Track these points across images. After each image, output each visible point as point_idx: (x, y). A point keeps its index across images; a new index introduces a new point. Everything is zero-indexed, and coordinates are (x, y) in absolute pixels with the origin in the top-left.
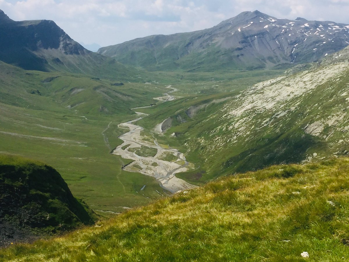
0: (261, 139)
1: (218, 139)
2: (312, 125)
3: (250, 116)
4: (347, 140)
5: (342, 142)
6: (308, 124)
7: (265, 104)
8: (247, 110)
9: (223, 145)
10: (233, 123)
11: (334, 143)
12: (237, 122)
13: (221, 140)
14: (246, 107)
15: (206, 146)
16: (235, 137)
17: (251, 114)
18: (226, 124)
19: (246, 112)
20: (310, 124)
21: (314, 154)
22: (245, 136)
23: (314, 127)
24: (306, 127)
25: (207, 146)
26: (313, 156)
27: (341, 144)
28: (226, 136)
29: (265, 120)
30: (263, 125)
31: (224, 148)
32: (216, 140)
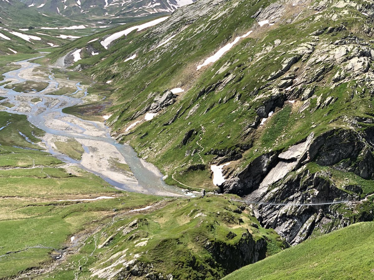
0: (193, 48)
1: (136, 62)
2: (266, 8)
3: (178, 29)
4: (328, 16)
5: (321, 19)
6: (260, 9)
7: (198, 13)
8: (175, 23)
9: (141, 68)
10: (157, 40)
11: (306, 22)
12: (162, 39)
13: (140, 63)
14: (174, 21)
15: (119, 73)
16: (158, 56)
17: (180, 26)
18: (146, 44)
19: (174, 25)
20: (263, 7)
21: (275, 41)
22: (171, 51)
23: (270, 11)
24: (258, 13)
25: (121, 73)
26: (274, 45)
27: (319, 20)
28: (145, 57)
29: (198, 27)
30: (195, 33)
31: (142, 71)
32: (133, 65)
